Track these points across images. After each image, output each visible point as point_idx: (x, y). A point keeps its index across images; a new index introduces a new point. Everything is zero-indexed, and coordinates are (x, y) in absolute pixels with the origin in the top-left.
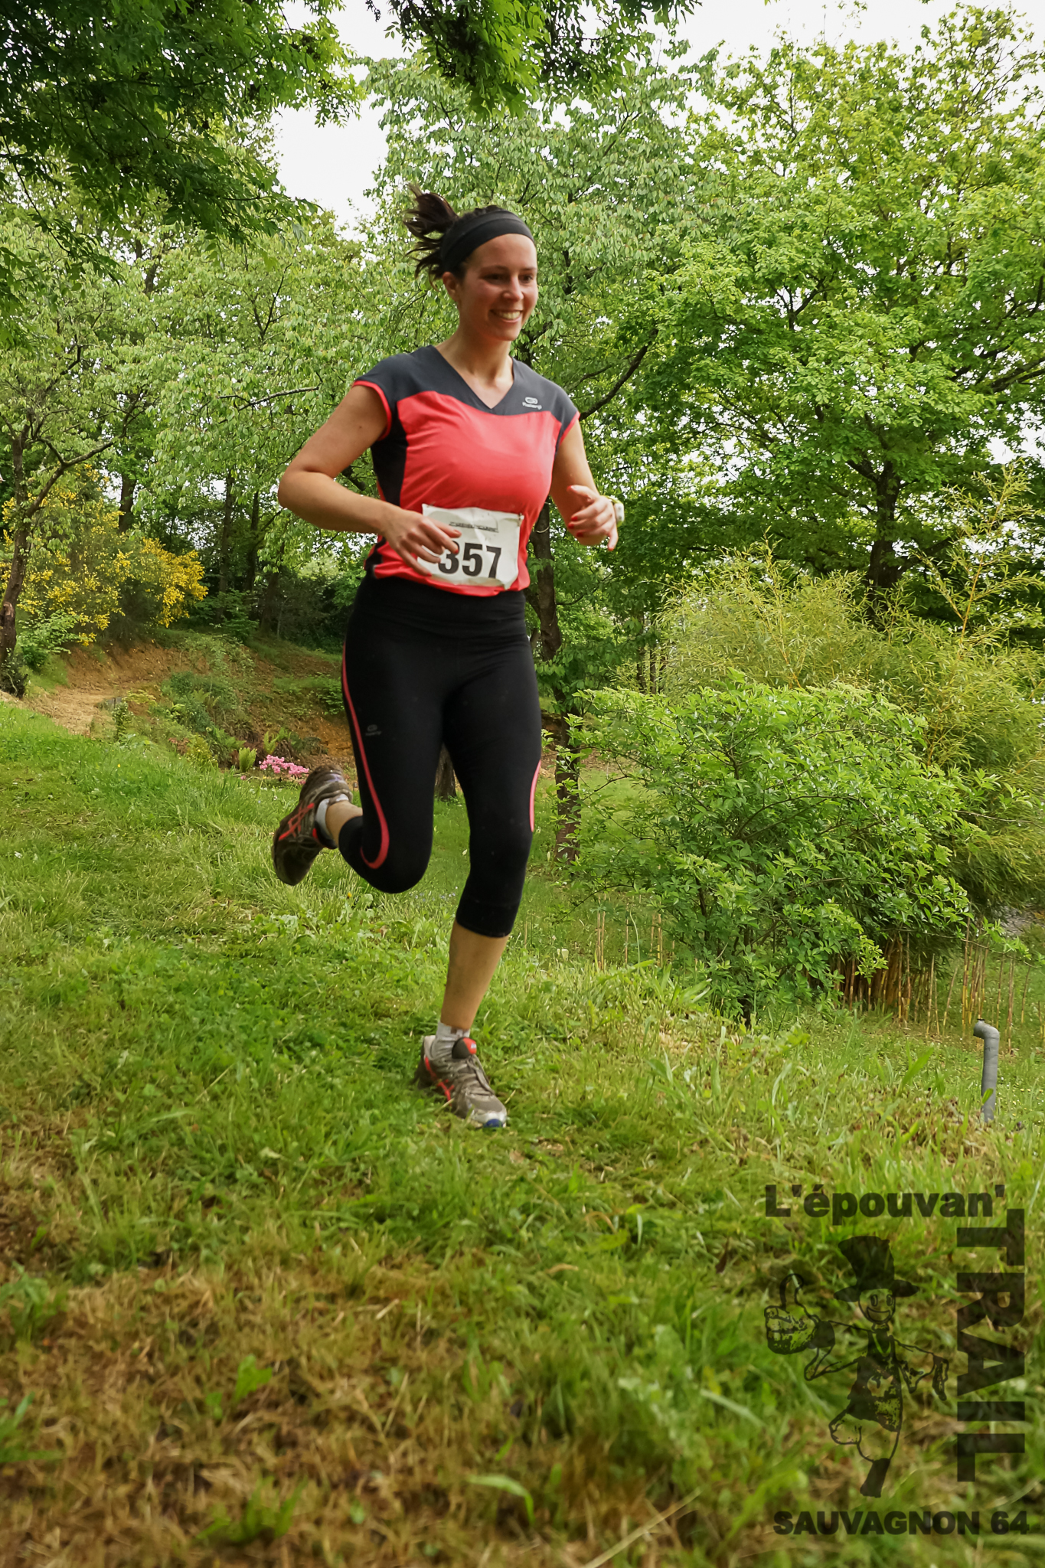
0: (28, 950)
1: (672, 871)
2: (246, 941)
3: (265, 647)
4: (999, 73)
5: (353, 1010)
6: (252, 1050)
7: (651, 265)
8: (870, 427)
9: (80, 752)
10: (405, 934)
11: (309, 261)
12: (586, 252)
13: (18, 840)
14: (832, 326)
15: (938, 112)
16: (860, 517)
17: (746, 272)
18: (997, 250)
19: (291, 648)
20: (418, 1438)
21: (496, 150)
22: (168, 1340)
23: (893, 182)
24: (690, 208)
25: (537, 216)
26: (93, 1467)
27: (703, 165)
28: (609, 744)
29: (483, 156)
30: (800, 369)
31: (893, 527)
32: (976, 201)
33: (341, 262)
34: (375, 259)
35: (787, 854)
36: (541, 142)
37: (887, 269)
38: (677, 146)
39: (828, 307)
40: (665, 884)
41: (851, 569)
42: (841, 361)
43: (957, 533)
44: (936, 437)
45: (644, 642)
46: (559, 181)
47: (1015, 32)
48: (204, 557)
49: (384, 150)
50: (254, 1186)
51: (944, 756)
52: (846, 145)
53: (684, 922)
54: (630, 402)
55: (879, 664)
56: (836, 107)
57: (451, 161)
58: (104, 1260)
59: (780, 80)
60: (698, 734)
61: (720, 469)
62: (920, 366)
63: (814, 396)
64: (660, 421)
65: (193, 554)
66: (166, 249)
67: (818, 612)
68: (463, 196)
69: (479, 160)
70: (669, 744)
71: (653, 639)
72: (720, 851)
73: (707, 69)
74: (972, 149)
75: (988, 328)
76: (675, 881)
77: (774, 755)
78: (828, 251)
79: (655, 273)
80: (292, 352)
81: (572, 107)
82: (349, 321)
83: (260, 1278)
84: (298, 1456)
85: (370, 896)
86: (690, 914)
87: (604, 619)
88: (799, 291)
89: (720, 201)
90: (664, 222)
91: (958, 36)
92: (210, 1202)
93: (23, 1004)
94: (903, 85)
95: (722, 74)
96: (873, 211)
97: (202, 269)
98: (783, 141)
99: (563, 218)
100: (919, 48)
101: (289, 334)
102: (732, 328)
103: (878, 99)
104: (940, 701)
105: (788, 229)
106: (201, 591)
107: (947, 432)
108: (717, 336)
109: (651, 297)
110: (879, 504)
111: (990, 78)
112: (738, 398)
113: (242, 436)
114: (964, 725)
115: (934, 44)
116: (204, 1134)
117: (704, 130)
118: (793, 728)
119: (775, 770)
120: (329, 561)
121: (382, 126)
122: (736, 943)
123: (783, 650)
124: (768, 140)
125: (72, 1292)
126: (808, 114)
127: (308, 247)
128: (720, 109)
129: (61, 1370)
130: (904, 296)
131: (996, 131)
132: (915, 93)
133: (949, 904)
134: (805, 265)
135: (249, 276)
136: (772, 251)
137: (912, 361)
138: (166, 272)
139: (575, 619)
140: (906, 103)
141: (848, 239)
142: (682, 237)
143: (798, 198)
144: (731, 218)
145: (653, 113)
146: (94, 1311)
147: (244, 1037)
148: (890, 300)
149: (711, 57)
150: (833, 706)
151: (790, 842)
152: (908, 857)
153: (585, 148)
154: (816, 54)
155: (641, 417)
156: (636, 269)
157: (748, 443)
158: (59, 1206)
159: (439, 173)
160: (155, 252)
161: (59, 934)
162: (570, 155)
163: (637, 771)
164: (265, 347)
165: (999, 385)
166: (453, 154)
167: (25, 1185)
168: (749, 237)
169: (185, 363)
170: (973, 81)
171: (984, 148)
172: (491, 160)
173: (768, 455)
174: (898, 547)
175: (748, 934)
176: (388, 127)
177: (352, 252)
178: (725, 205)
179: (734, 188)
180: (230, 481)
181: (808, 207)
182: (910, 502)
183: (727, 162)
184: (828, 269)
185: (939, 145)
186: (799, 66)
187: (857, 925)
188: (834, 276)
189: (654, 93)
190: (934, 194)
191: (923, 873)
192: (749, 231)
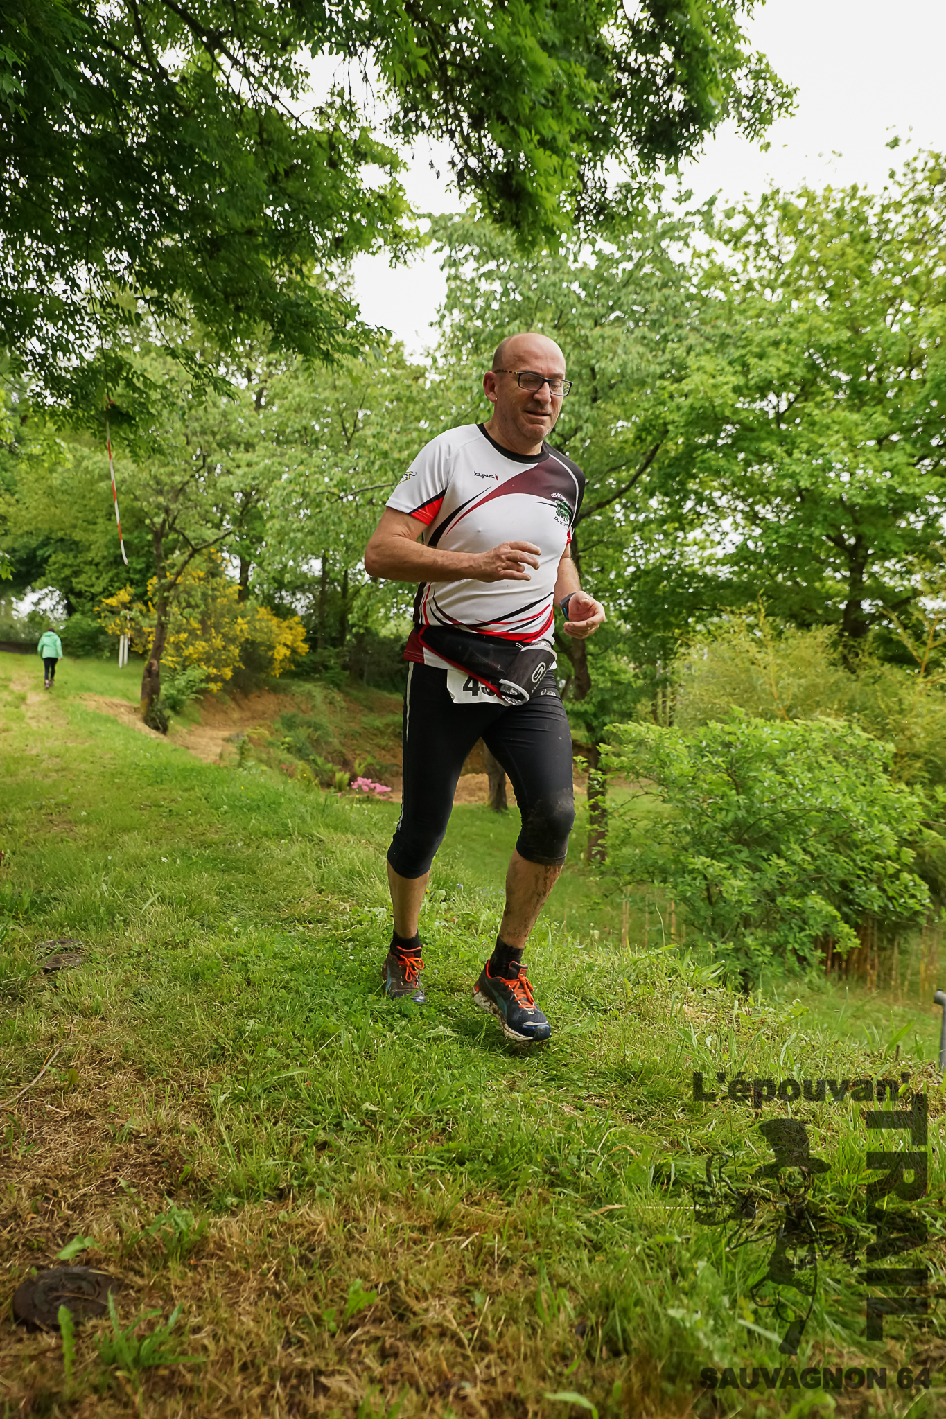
0: (173, 936)
1: (684, 870)
2: (345, 928)
3: (355, 692)
6: (353, 1019)
7: (662, 377)
8: (844, 506)
9: (211, 777)
10: (473, 923)
11: (385, 382)
12: (610, 367)
13: (164, 849)
14: (813, 424)
15: (902, 242)
16: (835, 579)
17: (740, 380)
19: (377, 693)
20: (499, 1351)
21: (535, 286)
22: (291, 1263)
23: (863, 303)
24: (694, 329)
25: (568, 339)
26: (232, 1370)
27: (704, 293)
28: (634, 767)
29: (525, 291)
30: (787, 460)
31: (862, 589)
32: (934, 316)
33: (410, 382)
34: (437, 378)
35: (780, 856)
36: (571, 277)
37: (858, 375)
38: (683, 277)
39: (810, 407)
40: (680, 880)
41: (829, 623)
42: (820, 452)
43: (916, 593)
44: (898, 513)
45: (657, 685)
46: (586, 310)
48: (306, 620)
49: (444, 288)
50: (358, 1133)
51: (908, 774)
52: (824, 272)
53: (694, 910)
54: (645, 490)
55: (852, 701)
56: (816, 241)
57: (498, 296)
58: (238, 1194)
59: (768, 219)
60: (706, 759)
61: (719, 543)
62: (886, 456)
63: (798, 482)
64: (670, 505)
65: (297, 619)
66: (270, 375)
67: (802, 659)
68: (508, 323)
69: (521, 294)
70: (682, 766)
71: (665, 681)
72: (723, 853)
73: (708, 212)
74: (931, 271)
76: (688, 878)
77: (768, 775)
78: (810, 362)
79: (666, 383)
80: (372, 456)
81: (597, 249)
82: (417, 430)
83: (364, 1211)
84: (400, 1366)
85: (443, 892)
86: (699, 904)
87: (625, 667)
88: (784, 395)
89: (719, 322)
90: (673, 341)
91: (919, 176)
92: (323, 1146)
93: (170, 981)
94: (873, 220)
95: (720, 216)
96: (848, 328)
97: (300, 390)
98: (770, 272)
99: (590, 340)
100: (886, 188)
101: (370, 441)
102: (729, 427)
103: (851, 233)
104: (903, 731)
105: (776, 344)
106: (304, 648)
107: (908, 509)
108: (717, 436)
109: (663, 403)
110: (851, 570)
112: (734, 485)
113: (334, 524)
114: (923, 750)
115: (900, 185)
116: (316, 1090)
117: (706, 264)
118: (784, 753)
119: (770, 788)
120: (403, 623)
121: (442, 269)
122: (738, 927)
123: (774, 690)
124: (758, 270)
125: (212, 1221)
126: (793, 248)
127: (384, 371)
128: (718, 245)
129: (204, 1286)
130: (873, 397)
132: (883, 227)
133: (913, 896)
134: (790, 374)
135: (337, 395)
136: (763, 363)
137: (879, 451)
138: (271, 394)
139: (601, 667)
140: (875, 235)
141: (826, 352)
142: (688, 353)
143: (783, 319)
144: (728, 336)
145: (663, 251)
146: (230, 1236)
147: (346, 1009)
148: (861, 401)
149: (711, 202)
150: (817, 736)
151: (782, 847)
152: (878, 858)
153: (607, 282)
154: (799, 196)
155: (654, 503)
156: (649, 380)
157: (742, 522)
158: (201, 1147)
159: (489, 307)
160: (262, 378)
161: (197, 924)
162: (595, 288)
163: (657, 789)
164: (351, 452)
166: (500, 290)
167: (174, 1129)
168: (743, 352)
169: (287, 466)
170: (932, 215)
172: (531, 294)
173: (758, 531)
174: (866, 606)
175: (746, 921)
176: (446, 269)
177: (419, 374)
178: (724, 326)
179: (730, 310)
180: (325, 560)
181: (792, 325)
182: (876, 568)
183: (725, 290)
184: (809, 376)
185: (903, 270)
186: (785, 207)
187: (836, 913)
188: (814, 383)
189: (664, 234)
190: (898, 311)
191: (891, 871)
192: (744, 347)
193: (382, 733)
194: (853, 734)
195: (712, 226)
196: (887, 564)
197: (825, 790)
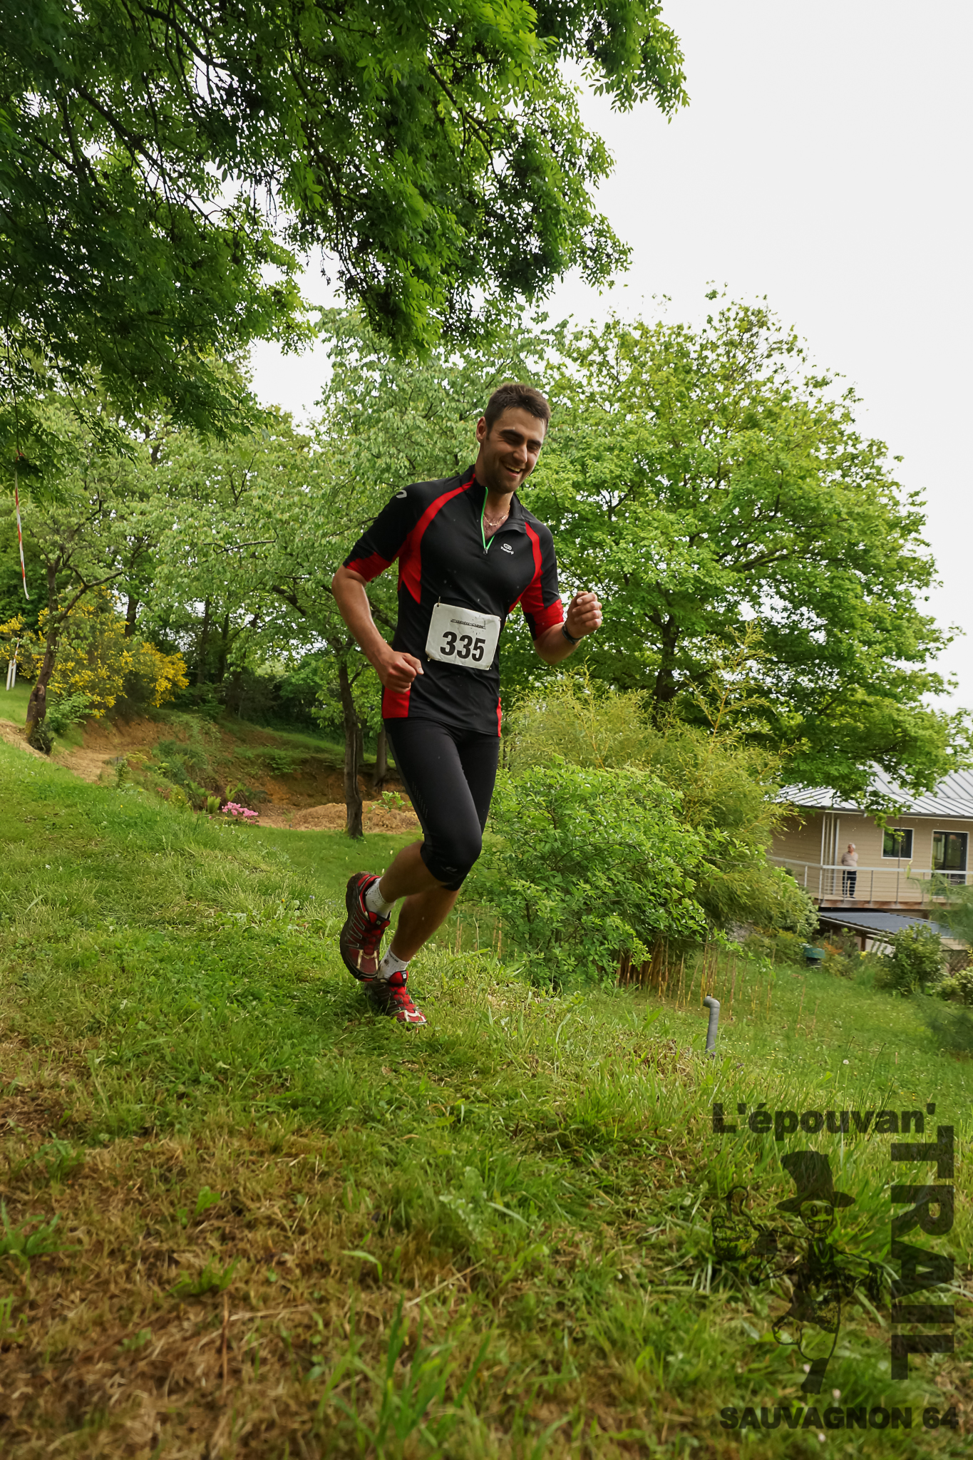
0: (55, 932)
1: (508, 891)
2: (210, 930)
3: (230, 725)
4: (758, 352)
5: (283, 977)
6: (212, 1000)
8: (660, 590)
9: (93, 796)
10: (321, 928)
11: (272, 450)
13: (48, 856)
14: (637, 519)
15: (716, 376)
16: (651, 651)
17: (580, 478)
18: (750, 474)
19: (248, 726)
20: (313, 1234)
21: (410, 379)
23: (683, 422)
26: (102, 1255)
27: (555, 400)
29: (401, 383)
30: (615, 548)
31: (673, 660)
32: (737, 440)
33: (295, 451)
34: (320, 450)
35: (586, 881)
36: (442, 375)
37: (676, 482)
39: (635, 506)
40: (503, 900)
41: (643, 688)
42: (642, 544)
43: (716, 666)
44: (704, 600)
46: (453, 404)
47: (769, 325)
48: (188, 656)
49: (331, 373)
51: (697, 818)
52: (653, 394)
53: (514, 926)
55: (657, 754)
56: (647, 367)
57: (378, 385)
58: (109, 1132)
59: (610, 345)
60: (530, 798)
62: (695, 551)
63: (623, 567)
65: (179, 655)
66: (168, 433)
67: (618, 717)
68: (385, 409)
69: (398, 385)
72: (542, 878)
73: (560, 333)
74: (737, 403)
75: (741, 527)
76: (510, 898)
77: (581, 813)
78: (637, 467)
80: (257, 514)
81: (465, 354)
82: (300, 494)
83: (214, 1141)
85: (297, 902)
86: (519, 921)
88: (616, 493)
89: (565, 427)
91: (732, 324)
92: (182, 1096)
93: (53, 968)
94: (694, 355)
95: (570, 337)
96: (669, 442)
97: (194, 450)
98: (610, 388)
99: (455, 431)
100: (705, 331)
101: (256, 501)
102: (569, 516)
103: (676, 364)
104: (696, 781)
105: (611, 449)
106: (184, 682)
107: (712, 596)
108: (559, 522)
110: (664, 644)
111: (751, 355)
112: (572, 564)
113: (219, 572)
114: (712, 798)
115: (716, 329)
116: (179, 1053)
117: (557, 376)
118: (594, 795)
119: (581, 824)
120: (278, 665)
121: (329, 357)
122: (549, 941)
123: (593, 742)
124: (600, 386)
126: (629, 370)
128: (568, 361)
130: (688, 501)
131: (754, 393)
132: (701, 362)
133: (692, 918)
134: (621, 475)
136: (598, 465)
137: (690, 546)
138: (167, 450)
140: (695, 368)
141: (651, 460)
143: (618, 429)
144: (572, 439)
145: (521, 361)
146: (102, 1162)
147: (207, 992)
148: (678, 503)
149: (563, 325)
150: (622, 782)
151: (588, 874)
152: (667, 886)
153: (473, 383)
154: (635, 328)
158: (78, 1098)
159: (369, 393)
160: (160, 435)
161: (78, 922)
162: (462, 386)
164: (238, 509)
165: (748, 566)
166: (379, 380)
167: (55, 1085)
168: (584, 454)
169: (179, 517)
170: (741, 359)
171: (745, 403)
172: (406, 386)
174: (676, 674)
175: (557, 935)
176: (333, 357)
177: (303, 444)
178: (569, 431)
179: (575, 418)
180: (208, 604)
181: (624, 436)
182: (686, 643)
183: (571, 399)
184: (637, 479)
185: (714, 399)
186: (623, 337)
187: (632, 931)
188: (641, 484)
189: (522, 347)
190: (710, 432)
191: (676, 897)
192: (583, 450)
193: (252, 763)
194: (652, 782)
195: (563, 345)
196: (694, 640)
197: (625, 827)
